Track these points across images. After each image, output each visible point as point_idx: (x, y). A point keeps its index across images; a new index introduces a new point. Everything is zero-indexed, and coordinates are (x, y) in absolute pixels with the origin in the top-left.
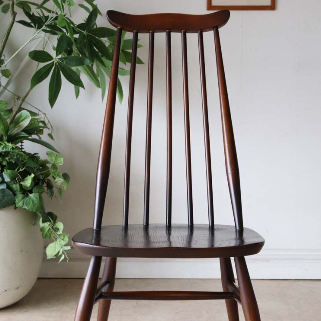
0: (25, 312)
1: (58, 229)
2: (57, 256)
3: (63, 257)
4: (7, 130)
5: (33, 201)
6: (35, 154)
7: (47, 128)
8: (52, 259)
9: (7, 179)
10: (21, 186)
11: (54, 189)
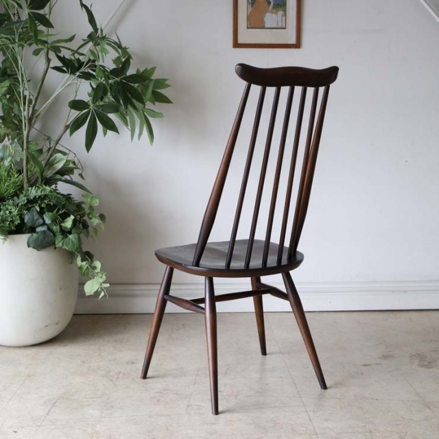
0: (65, 346)
1: (96, 267)
2: (97, 294)
3: (102, 294)
4: (42, 172)
5: (72, 242)
6: (68, 195)
7: (78, 168)
8: (90, 296)
9: (48, 221)
10: (61, 227)
11: (90, 229)
